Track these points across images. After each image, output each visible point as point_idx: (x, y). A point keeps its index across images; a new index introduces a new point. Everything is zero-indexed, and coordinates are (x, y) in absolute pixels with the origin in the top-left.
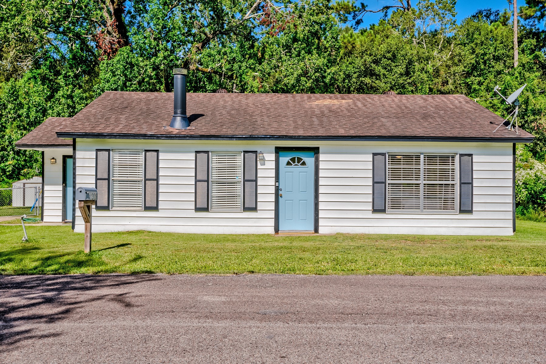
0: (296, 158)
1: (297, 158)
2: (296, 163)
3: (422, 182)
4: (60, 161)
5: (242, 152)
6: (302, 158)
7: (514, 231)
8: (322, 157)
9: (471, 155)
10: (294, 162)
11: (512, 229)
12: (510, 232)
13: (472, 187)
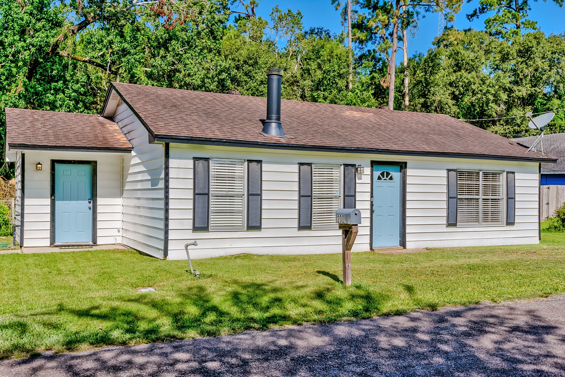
0: (385, 173)
1: (387, 172)
2: (385, 178)
3: (481, 197)
4: (47, 167)
5: (341, 165)
6: (390, 172)
7: (540, 239)
8: (409, 172)
9: (513, 173)
10: (383, 177)
11: (538, 238)
12: (536, 241)
13: (515, 201)
